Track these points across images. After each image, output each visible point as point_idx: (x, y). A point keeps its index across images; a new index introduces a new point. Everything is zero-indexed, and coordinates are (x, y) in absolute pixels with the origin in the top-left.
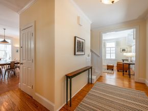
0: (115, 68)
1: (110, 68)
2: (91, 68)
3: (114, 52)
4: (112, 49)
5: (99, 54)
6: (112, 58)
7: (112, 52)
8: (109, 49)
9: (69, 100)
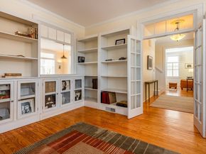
0: (179, 85)
1: (173, 86)
2: (157, 81)
3: (177, 68)
4: (174, 64)
5: (161, 70)
6: (174, 75)
7: (174, 68)
8: (171, 65)
9: (148, 99)
